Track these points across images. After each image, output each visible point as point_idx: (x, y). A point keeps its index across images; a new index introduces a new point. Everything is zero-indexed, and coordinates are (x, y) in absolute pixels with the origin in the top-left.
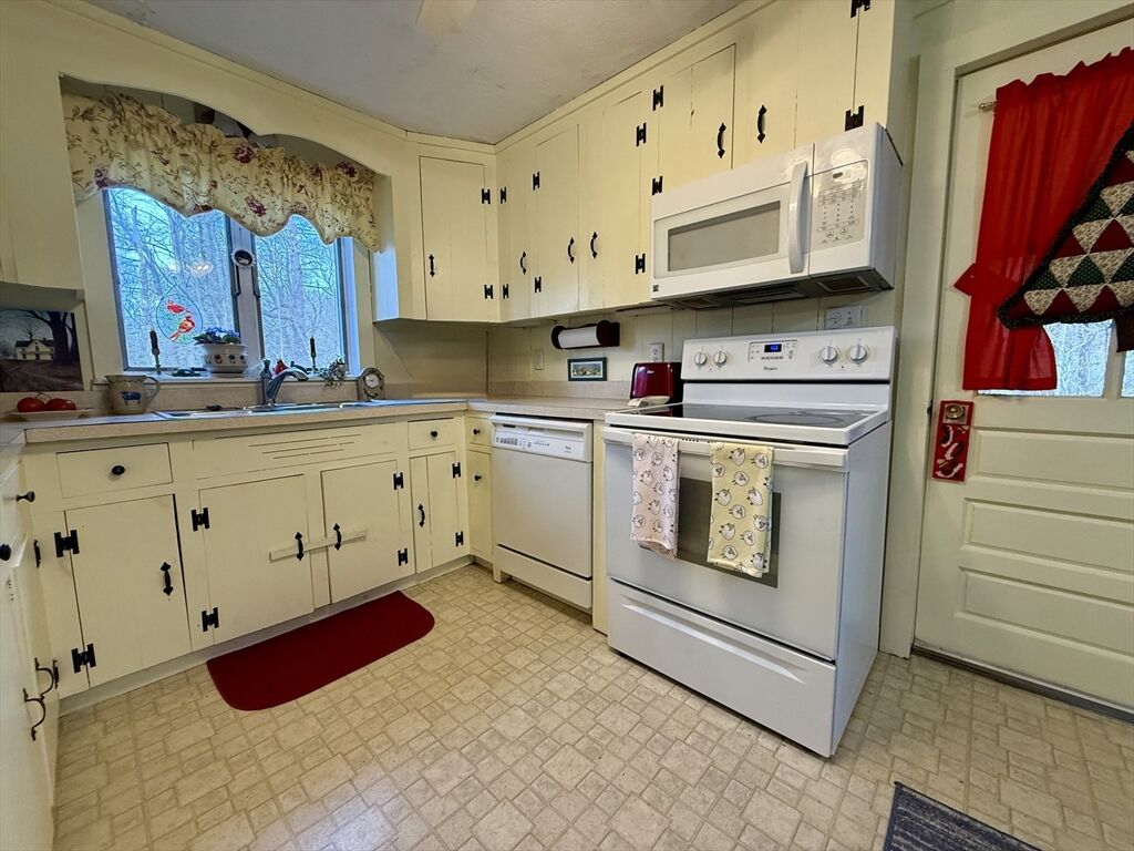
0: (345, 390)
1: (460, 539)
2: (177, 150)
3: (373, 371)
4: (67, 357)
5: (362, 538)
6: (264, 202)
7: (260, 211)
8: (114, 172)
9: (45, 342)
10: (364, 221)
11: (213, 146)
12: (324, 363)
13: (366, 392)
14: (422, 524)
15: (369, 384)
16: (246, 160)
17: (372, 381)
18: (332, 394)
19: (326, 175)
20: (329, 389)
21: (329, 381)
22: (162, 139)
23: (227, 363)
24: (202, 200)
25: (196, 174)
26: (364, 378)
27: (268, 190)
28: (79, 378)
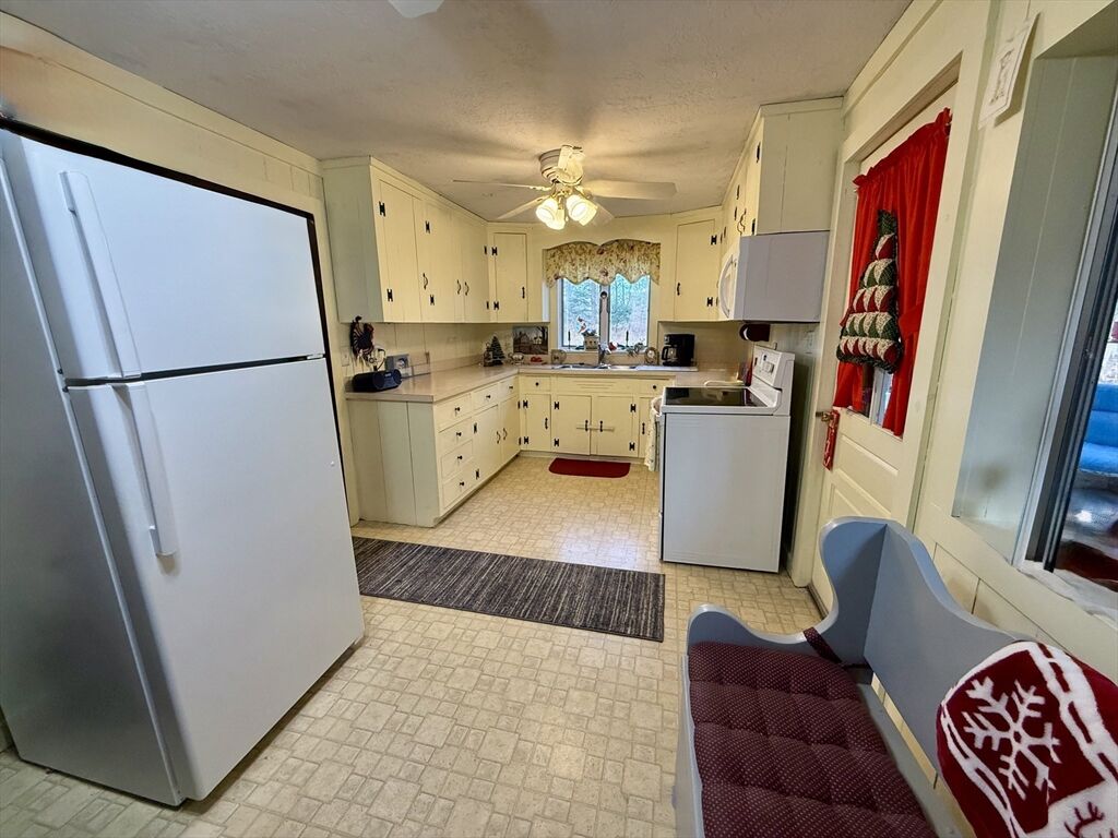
0: (640, 358)
2: (578, 258)
3: (652, 349)
4: (545, 342)
5: (612, 431)
6: (608, 270)
7: (607, 274)
8: (561, 273)
9: (540, 337)
10: (654, 266)
12: (632, 343)
14: (643, 433)
16: (602, 253)
17: (651, 355)
18: (633, 360)
19: (636, 248)
20: (631, 357)
21: (631, 353)
22: (573, 255)
23: (589, 344)
24: (586, 275)
25: (585, 265)
26: (648, 353)
27: (609, 265)
28: (547, 350)
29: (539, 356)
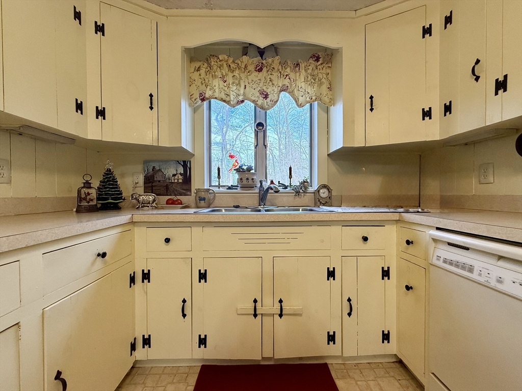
0: (307, 199)
1: (386, 337)
2: (231, 75)
3: (324, 186)
4: (187, 179)
5: (299, 314)
6: (268, 91)
7: (266, 97)
8: (208, 93)
9: (181, 174)
10: (324, 88)
11: (246, 67)
12: (296, 182)
13: (319, 201)
14: (349, 314)
15: (323, 195)
16: (260, 70)
17: (324, 193)
18: (298, 201)
19: (302, 65)
20: (297, 199)
21: (298, 193)
22: (225, 71)
23: (245, 182)
24: (241, 98)
25: (239, 84)
26: (319, 191)
27: (271, 84)
28: (190, 190)
29: (179, 197)
